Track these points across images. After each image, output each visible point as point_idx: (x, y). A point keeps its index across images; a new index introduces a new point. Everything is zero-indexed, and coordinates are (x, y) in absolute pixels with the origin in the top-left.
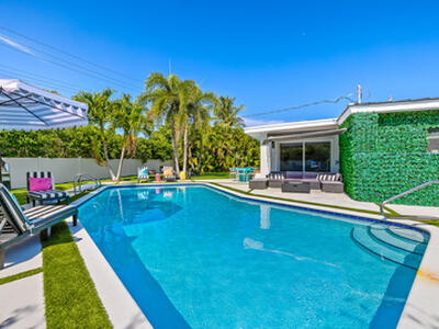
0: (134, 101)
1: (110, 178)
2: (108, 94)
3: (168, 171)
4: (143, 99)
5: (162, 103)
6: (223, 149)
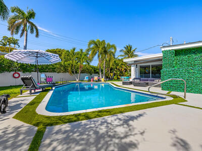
0: (84, 51)
1: (76, 80)
2: (74, 49)
3: (96, 78)
4: (88, 50)
5: (94, 51)
6: (125, 69)
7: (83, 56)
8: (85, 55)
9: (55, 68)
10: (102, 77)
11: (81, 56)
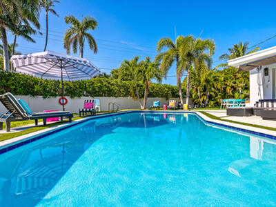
1: (139, 107)
3: (172, 103)
6: (232, 87)
7: (149, 68)
8: (153, 66)
9: (111, 91)
10: (185, 103)
11: (146, 68)
